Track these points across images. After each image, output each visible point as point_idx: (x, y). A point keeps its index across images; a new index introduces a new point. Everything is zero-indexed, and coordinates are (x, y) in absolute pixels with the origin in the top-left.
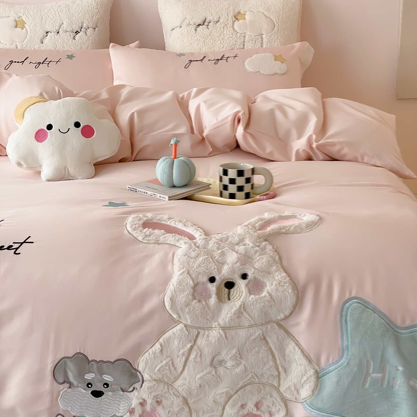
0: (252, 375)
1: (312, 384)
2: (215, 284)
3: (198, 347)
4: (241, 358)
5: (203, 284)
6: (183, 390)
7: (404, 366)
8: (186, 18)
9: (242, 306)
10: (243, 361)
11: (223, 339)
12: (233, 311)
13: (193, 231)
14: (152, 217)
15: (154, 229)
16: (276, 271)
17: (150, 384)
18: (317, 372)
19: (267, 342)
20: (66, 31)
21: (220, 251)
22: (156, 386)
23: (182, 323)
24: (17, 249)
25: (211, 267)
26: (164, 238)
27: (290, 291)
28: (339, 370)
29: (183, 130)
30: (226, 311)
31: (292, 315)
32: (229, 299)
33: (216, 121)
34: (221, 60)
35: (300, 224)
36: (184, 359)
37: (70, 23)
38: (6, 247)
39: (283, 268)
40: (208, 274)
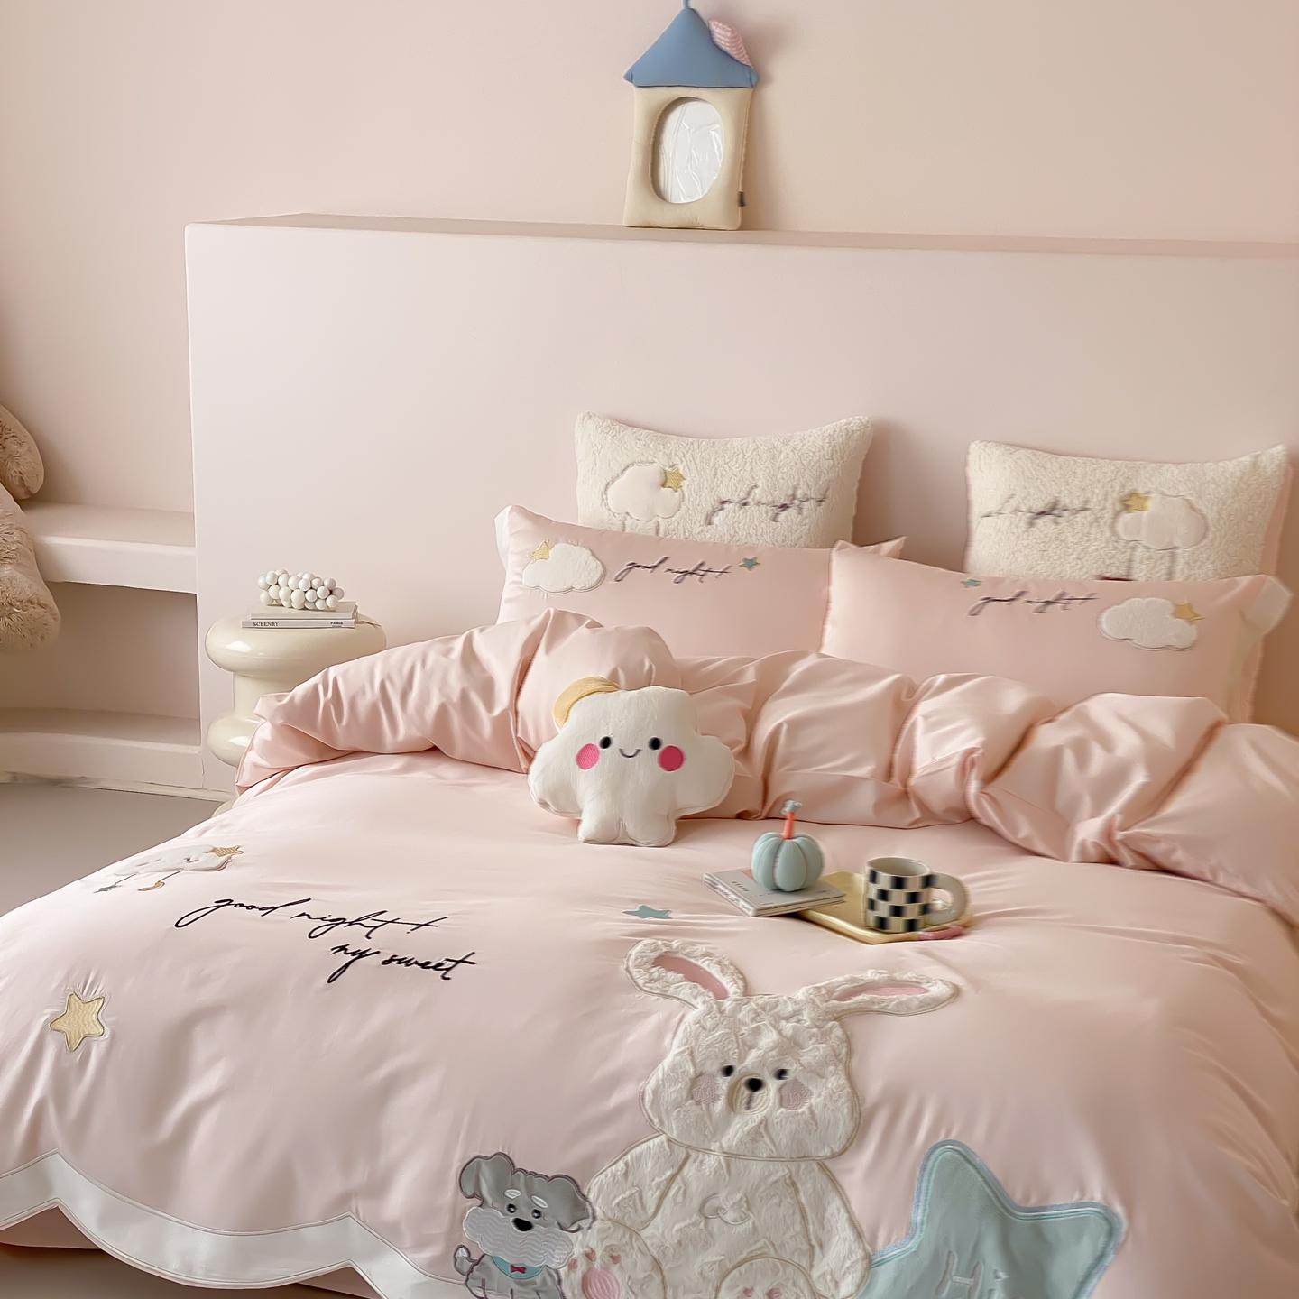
1: (858, 1275)
2: (729, 1078)
4: (749, 1209)
5: (711, 1076)
6: (652, 1245)
7: (1008, 1273)
8: (1012, 496)
9: (764, 1123)
10: (752, 1216)
11: (724, 1172)
13: (727, 983)
14: (677, 947)
15: (670, 969)
16: (833, 1075)
18: (868, 1257)
19: (797, 1190)
21: (754, 1026)
22: (612, 1230)
24: (448, 970)
25: (730, 1049)
26: (678, 987)
28: (900, 1261)
31: (846, 1153)
32: (747, 1109)
34: (1053, 603)
35: (911, 999)
37: (770, 486)
38: (432, 965)
39: (846, 1072)
40: (723, 1060)
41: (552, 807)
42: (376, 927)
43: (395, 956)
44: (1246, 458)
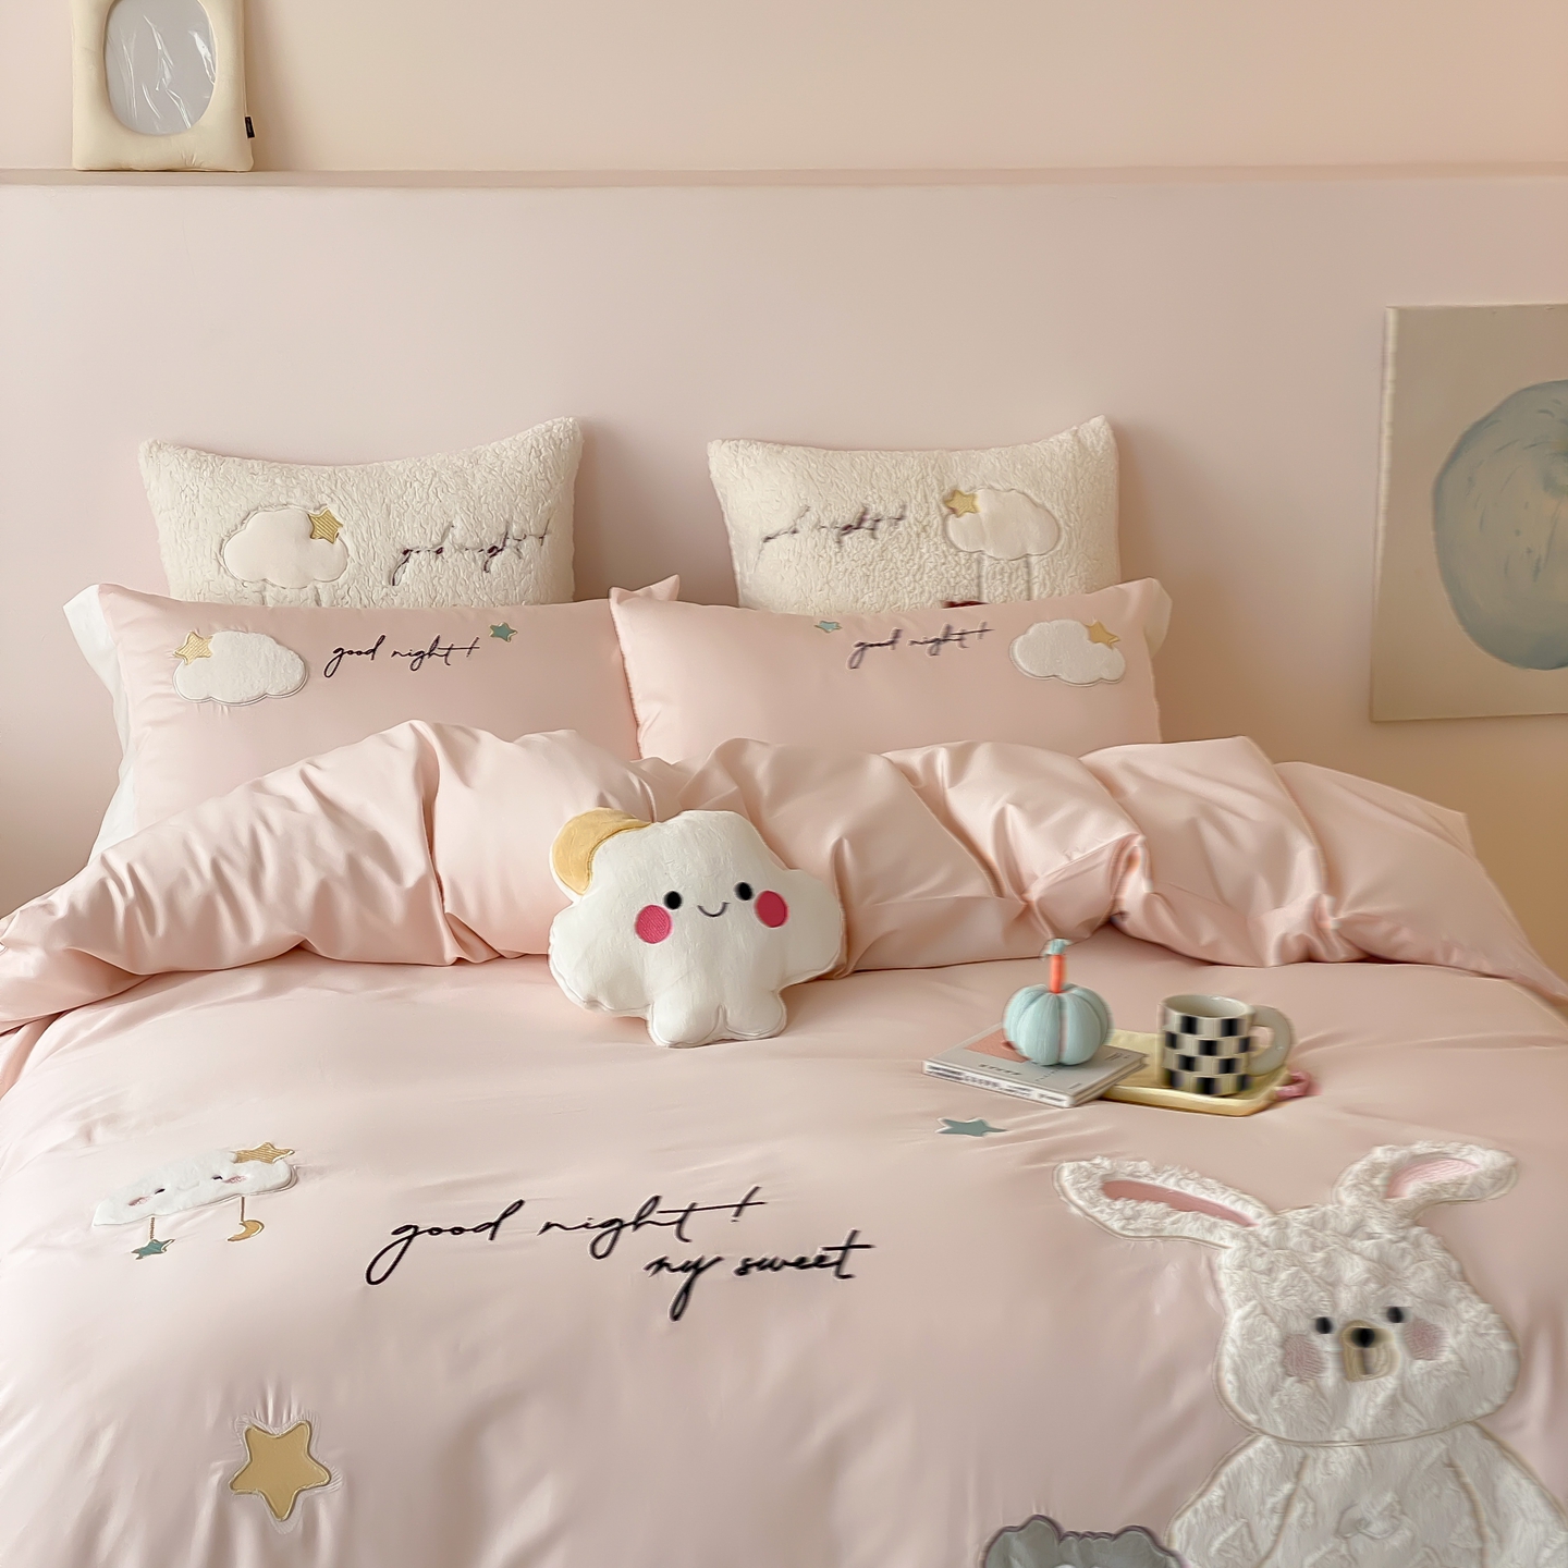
0: (1427, 1553)
2: (1328, 1335)
3: (1306, 1490)
4: (1402, 1513)
5: (1301, 1336)
8: (806, 508)
9: (1399, 1387)
10: (1405, 1518)
11: (1364, 1469)
12: (1379, 1400)
14: (1112, 1165)
15: (1141, 1199)
16: (1459, 1300)
20: (462, 548)
21: (1320, 1255)
23: (1264, 1433)
24: (839, 1263)
25: (1310, 1295)
26: (1173, 1223)
27: (1503, 1346)
29: (977, 886)
30: (1364, 1400)
32: (1365, 1371)
33: (1065, 861)
34: (945, 641)
36: (1275, 1521)
37: (473, 522)
38: (811, 1261)
39: (1475, 1292)
40: (1309, 1312)
41: (606, 1005)
42: (681, 1222)
43: (748, 1260)
44: (1065, 436)
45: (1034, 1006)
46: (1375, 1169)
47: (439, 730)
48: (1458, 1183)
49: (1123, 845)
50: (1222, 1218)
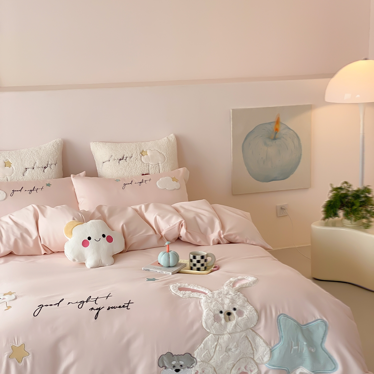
0: (243, 355)
2: (222, 314)
3: (219, 343)
4: (238, 347)
5: (218, 314)
6: (214, 364)
7: (306, 342)
8: (112, 156)
10: (238, 348)
11: (230, 339)
12: (233, 325)
14: (180, 285)
15: (186, 291)
16: (247, 305)
17: (200, 363)
18: (270, 349)
20: (38, 167)
21: (221, 299)
22: (202, 364)
23: (211, 333)
24: (127, 307)
25: (219, 306)
26: (192, 295)
27: (255, 314)
28: (280, 347)
29: (151, 232)
30: (230, 325)
32: (230, 320)
33: (169, 226)
34: (142, 182)
36: (214, 350)
37: (40, 162)
38: (122, 306)
39: (250, 304)
40: (219, 310)
41: (77, 260)
42: (96, 301)
43: (109, 307)
44: (165, 138)
45: (164, 255)
46: (231, 282)
47: (38, 206)
48: (246, 284)
49: (181, 222)
50: (202, 293)
